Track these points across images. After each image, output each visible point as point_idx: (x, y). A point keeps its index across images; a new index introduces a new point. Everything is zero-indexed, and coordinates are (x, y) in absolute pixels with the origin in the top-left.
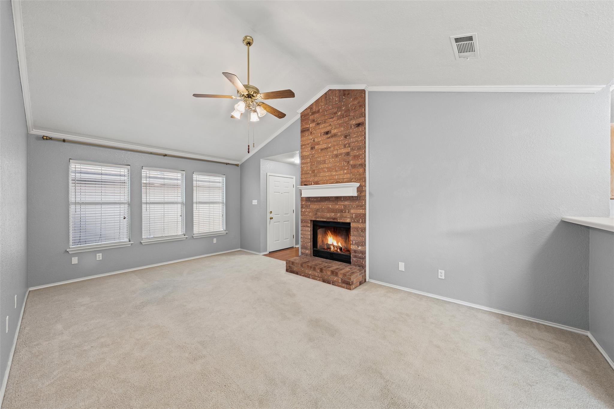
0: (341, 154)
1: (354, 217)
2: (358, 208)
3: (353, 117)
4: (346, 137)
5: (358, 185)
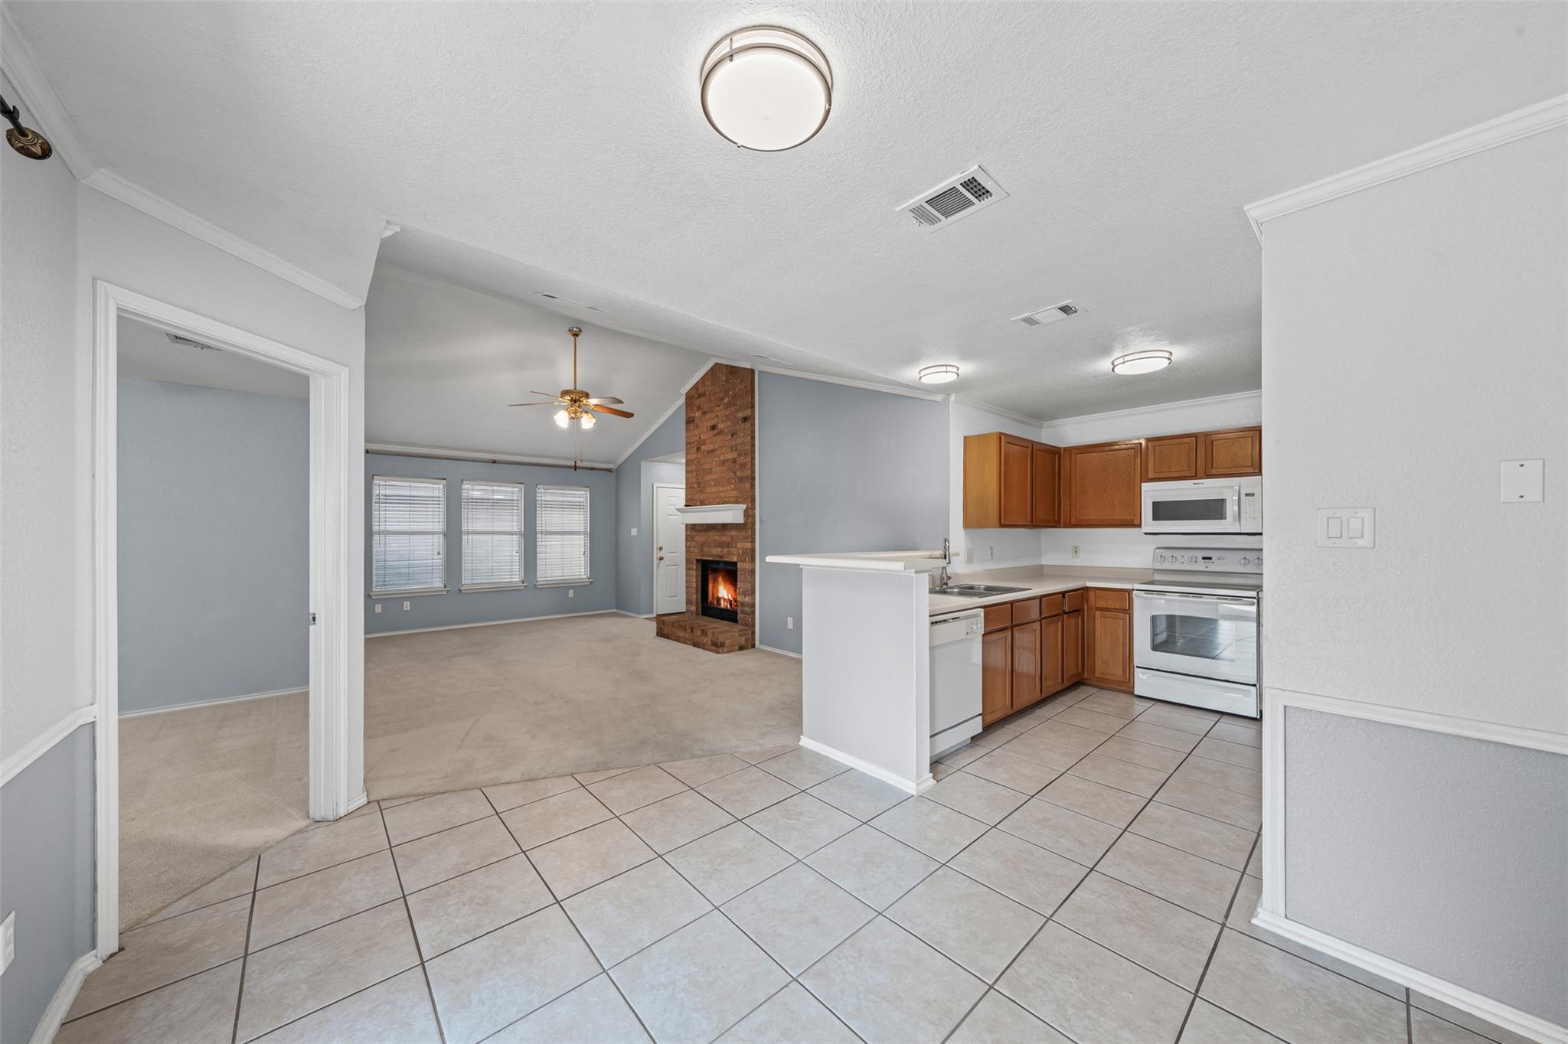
0: (728, 461)
1: (741, 554)
2: (746, 541)
3: (743, 407)
4: (732, 435)
5: (744, 507)
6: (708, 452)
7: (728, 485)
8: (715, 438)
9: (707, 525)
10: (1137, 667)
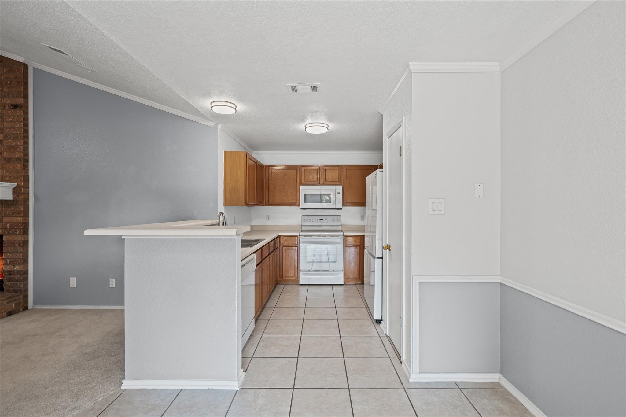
1: (8, 228)
2: (14, 216)
3: (8, 95)
5: (14, 185)
10: (301, 271)
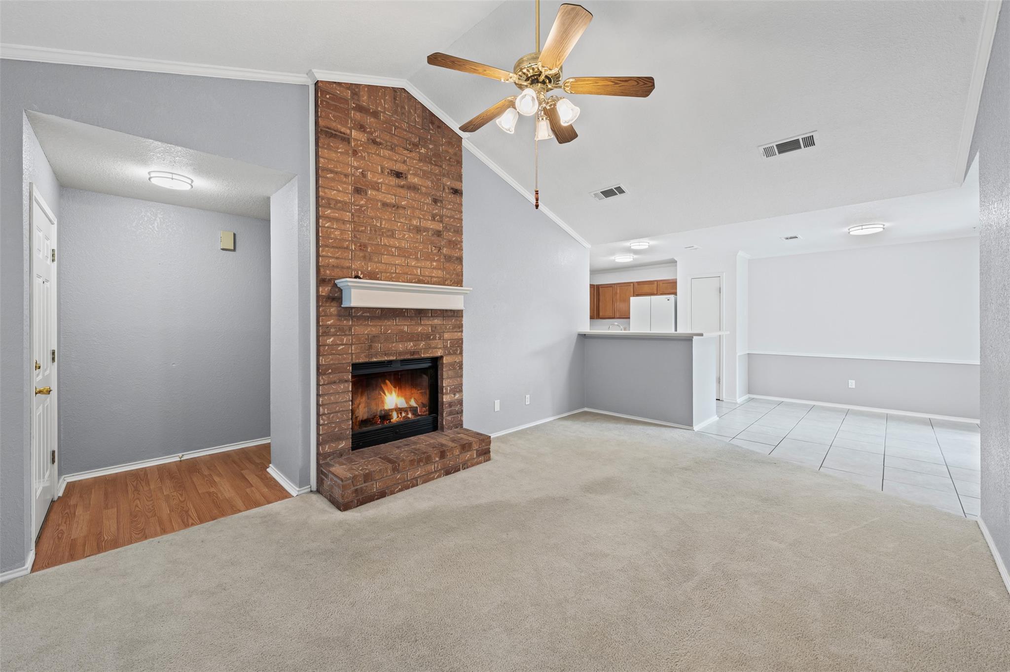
0: (426, 230)
1: (449, 346)
2: (455, 331)
4: (435, 201)
6: (385, 204)
7: (426, 260)
8: (401, 190)
9: (382, 309)
